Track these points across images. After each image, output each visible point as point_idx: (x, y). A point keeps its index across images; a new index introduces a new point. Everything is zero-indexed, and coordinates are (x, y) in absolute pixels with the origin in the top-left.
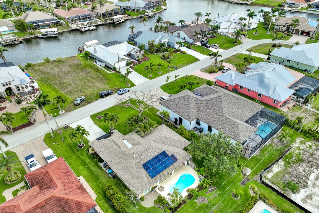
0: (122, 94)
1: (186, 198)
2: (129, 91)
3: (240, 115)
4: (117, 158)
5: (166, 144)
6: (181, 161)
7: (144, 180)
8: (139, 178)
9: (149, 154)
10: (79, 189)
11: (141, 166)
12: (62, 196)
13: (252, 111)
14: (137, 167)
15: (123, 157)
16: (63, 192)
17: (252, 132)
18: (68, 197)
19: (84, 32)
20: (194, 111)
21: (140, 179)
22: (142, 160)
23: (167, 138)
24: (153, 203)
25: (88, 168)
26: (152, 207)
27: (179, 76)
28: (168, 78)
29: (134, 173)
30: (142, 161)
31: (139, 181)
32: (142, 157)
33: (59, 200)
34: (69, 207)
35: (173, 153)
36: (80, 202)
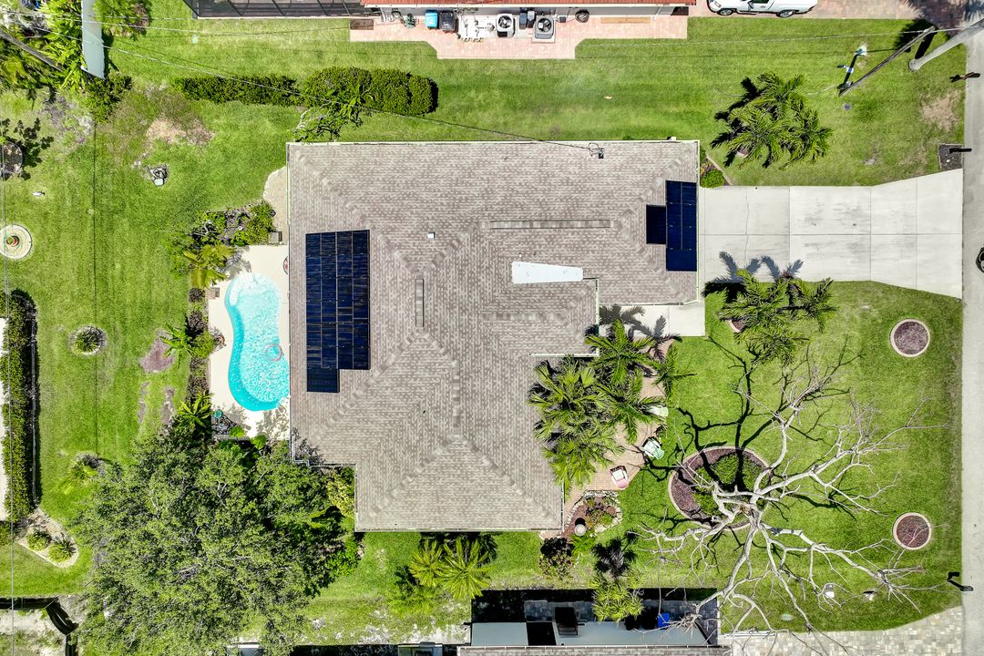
4: (500, 182)
8: (336, 190)
9: (393, 295)
11: (368, 227)
14: (382, 214)
15: (480, 203)
21: (329, 188)
22: (390, 247)
24: (269, 201)
26: (260, 188)
29: (371, 189)
30: (383, 243)
31: (325, 181)
32: (397, 255)
35: (341, 399)
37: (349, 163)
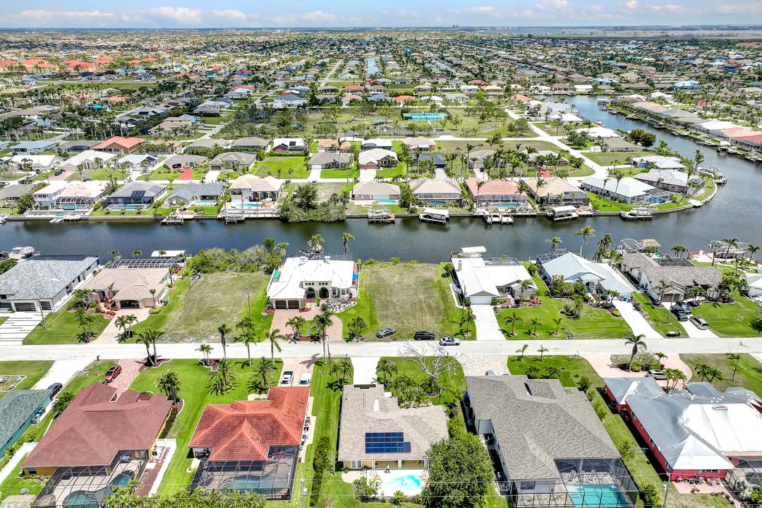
0: (445, 345)
1: (389, 499)
2: (457, 344)
3: (554, 446)
4: (353, 414)
5: (415, 428)
6: (413, 456)
7: (356, 450)
8: (354, 444)
9: (383, 426)
10: (298, 423)
11: (364, 434)
12: (279, 420)
13: (586, 451)
14: (361, 432)
15: (359, 416)
16: (283, 417)
17: (544, 476)
18: (283, 423)
19: (488, 224)
20: (494, 407)
21: (353, 446)
22: (370, 428)
23: (423, 422)
24: (352, 481)
25: (328, 413)
26: (348, 484)
27: (547, 350)
28: (526, 346)
29: (354, 437)
30: (369, 430)
31: (351, 448)
33: (275, 421)
34: (278, 433)
35: (412, 442)
36: (289, 434)
37: (345, 444)
